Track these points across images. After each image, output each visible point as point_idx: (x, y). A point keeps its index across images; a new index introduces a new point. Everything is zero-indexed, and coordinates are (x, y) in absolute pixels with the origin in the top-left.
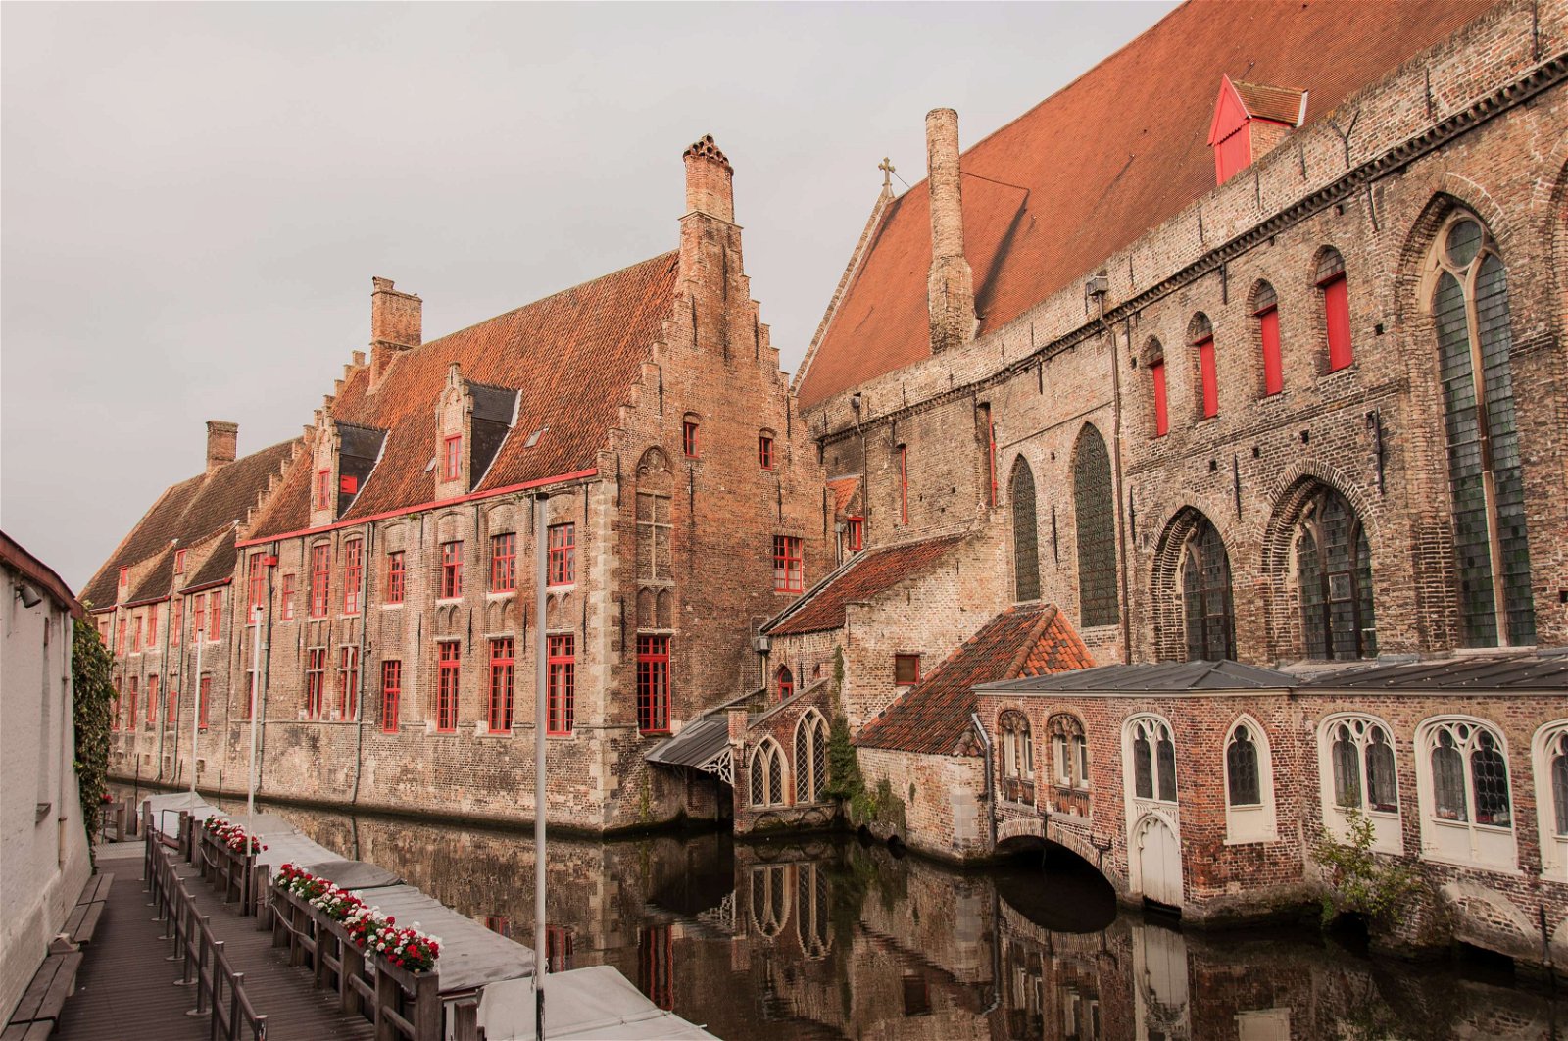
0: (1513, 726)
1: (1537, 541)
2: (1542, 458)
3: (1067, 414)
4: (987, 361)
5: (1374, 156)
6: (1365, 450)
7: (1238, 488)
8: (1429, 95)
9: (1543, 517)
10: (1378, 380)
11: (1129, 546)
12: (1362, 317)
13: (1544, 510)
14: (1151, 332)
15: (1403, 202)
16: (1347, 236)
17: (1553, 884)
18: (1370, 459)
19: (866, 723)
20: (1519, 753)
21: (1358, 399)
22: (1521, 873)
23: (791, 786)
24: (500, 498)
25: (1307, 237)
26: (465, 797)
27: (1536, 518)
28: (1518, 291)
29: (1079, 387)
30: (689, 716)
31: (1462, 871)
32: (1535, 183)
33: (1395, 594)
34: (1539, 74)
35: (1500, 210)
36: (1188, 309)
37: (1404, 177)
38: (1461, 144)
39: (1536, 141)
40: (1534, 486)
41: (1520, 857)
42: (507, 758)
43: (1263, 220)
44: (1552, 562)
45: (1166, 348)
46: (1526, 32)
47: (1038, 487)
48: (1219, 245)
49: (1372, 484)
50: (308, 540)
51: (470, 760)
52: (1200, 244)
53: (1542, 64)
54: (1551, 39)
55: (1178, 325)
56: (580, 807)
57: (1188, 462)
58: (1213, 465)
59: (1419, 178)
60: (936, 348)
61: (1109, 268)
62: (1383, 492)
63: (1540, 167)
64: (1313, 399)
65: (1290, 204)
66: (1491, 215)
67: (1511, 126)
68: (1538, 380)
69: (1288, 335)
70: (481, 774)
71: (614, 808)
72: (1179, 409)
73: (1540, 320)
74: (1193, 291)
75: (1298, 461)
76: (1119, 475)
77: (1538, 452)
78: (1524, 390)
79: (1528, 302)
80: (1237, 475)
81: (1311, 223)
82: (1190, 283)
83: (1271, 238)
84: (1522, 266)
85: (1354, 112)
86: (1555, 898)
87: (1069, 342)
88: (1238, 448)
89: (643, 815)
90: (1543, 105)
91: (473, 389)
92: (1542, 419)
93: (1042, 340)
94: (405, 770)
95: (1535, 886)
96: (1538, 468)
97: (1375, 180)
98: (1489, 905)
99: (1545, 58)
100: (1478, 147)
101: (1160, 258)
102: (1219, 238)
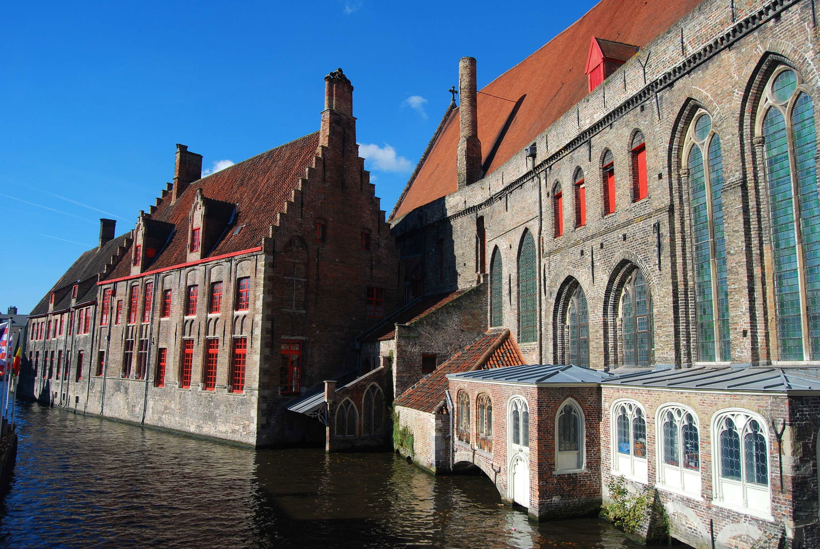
0: (702, 411)
1: (733, 300)
2: (736, 251)
3: (518, 223)
4: (482, 193)
5: (657, 77)
6: (652, 245)
7: (593, 266)
8: (682, 43)
9: (736, 286)
10: (659, 205)
11: (543, 297)
12: (652, 168)
13: (736, 282)
14: (556, 177)
15: (672, 103)
16: (646, 123)
17: (717, 507)
18: (654, 251)
20: (704, 428)
21: (649, 216)
22: (702, 499)
23: (360, 426)
24: (216, 262)
25: (627, 123)
26: (192, 424)
27: (733, 286)
28: (726, 154)
29: (524, 208)
31: (675, 496)
32: (734, 92)
33: (664, 329)
34: (734, 31)
35: (718, 107)
36: (573, 165)
37: (673, 89)
38: (699, 70)
39: (735, 68)
40: (732, 267)
41: (703, 490)
42: (212, 404)
43: (606, 114)
44: (740, 313)
45: (563, 186)
46: (728, 6)
47: (503, 264)
48: (587, 128)
49: (655, 265)
50: (129, 282)
51: (196, 404)
52: (578, 128)
53: (736, 24)
54: (740, 10)
55: (568, 174)
56: (245, 433)
57: (571, 250)
58: (582, 253)
59: (679, 90)
60: (460, 186)
61: (537, 142)
62: (660, 270)
63: (737, 83)
64: (629, 216)
65: (619, 105)
66: (713, 110)
67: (722, 60)
68: (735, 206)
69: (618, 179)
70: (200, 412)
71: (263, 435)
72: (568, 220)
73: (737, 171)
74: (576, 154)
75: (621, 251)
76: (540, 258)
77: (734, 248)
78: (728, 211)
79: (731, 161)
80: (592, 258)
81: (629, 116)
82: (574, 150)
83: (611, 124)
84: (728, 139)
85: (648, 53)
86: (718, 516)
87: (519, 183)
88: (593, 243)
90: (738, 48)
91: (207, 202)
92: (737, 229)
93: (507, 182)
94: (166, 408)
95: (709, 508)
96: (735, 257)
97: (659, 91)
98: (686, 517)
99: (737, 21)
100: (707, 72)
101: (560, 135)
102: (586, 124)
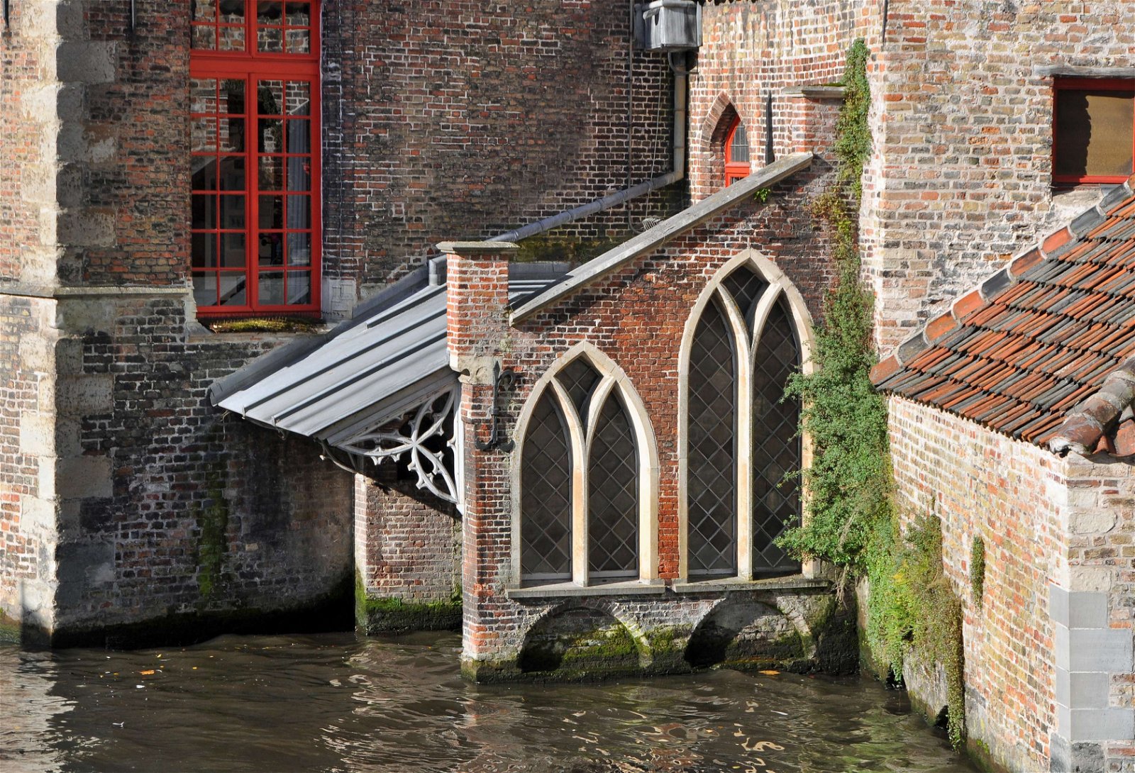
19: (937, 311)
23: (665, 516)
30: (388, 264)
71: (97, 561)
89: (207, 587)
